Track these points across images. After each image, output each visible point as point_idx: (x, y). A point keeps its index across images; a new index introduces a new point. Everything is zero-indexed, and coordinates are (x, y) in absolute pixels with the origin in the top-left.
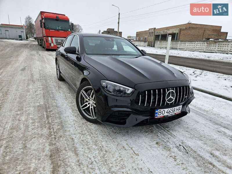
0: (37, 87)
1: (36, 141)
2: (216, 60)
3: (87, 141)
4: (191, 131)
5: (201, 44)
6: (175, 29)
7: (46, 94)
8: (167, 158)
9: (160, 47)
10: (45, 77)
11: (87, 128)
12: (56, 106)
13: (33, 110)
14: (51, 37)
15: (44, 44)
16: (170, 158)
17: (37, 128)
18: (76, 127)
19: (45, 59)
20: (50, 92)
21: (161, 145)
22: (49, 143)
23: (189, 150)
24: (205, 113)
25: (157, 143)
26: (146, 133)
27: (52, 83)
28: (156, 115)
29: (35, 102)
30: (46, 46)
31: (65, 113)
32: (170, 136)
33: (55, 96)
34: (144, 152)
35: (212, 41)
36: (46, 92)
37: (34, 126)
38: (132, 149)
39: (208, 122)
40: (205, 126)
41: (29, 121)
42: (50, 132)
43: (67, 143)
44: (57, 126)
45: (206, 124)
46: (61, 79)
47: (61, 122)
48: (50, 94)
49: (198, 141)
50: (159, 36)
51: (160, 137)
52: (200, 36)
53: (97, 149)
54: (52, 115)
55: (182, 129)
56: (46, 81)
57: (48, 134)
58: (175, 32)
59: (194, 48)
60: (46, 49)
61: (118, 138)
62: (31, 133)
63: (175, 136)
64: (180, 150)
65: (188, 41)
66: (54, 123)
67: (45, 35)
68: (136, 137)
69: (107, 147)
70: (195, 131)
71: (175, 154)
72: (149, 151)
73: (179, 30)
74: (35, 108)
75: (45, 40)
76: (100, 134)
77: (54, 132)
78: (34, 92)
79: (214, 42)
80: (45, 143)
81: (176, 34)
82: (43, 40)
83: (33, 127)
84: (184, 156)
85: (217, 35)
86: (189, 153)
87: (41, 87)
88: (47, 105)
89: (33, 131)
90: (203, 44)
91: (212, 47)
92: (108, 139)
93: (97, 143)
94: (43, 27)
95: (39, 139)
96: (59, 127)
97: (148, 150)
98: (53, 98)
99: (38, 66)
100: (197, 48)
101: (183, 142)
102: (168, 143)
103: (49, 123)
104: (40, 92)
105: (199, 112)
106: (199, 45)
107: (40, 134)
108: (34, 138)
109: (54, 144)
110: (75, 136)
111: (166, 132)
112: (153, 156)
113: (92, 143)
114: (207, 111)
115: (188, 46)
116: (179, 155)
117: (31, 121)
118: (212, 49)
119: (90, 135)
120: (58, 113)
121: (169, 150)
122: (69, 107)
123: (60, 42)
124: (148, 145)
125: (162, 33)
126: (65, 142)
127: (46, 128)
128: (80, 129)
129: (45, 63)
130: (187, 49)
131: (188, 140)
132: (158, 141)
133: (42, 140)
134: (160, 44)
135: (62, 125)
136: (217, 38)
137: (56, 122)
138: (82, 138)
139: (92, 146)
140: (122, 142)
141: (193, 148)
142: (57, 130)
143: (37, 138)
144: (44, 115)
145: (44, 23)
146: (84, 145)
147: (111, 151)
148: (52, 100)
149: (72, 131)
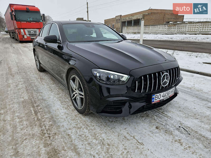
0: (17, 80)
1: (28, 143)
2: (179, 41)
3: (85, 136)
4: (184, 110)
5: (162, 27)
6: (139, 15)
7: (28, 87)
8: (172, 143)
9: (127, 33)
10: (24, 69)
11: (81, 121)
12: (43, 99)
13: (18, 106)
14: (24, 29)
15: (16, 36)
16: (176, 142)
17: (27, 127)
18: (69, 120)
19: (20, 51)
20: (33, 84)
21: (162, 129)
22: (44, 144)
23: (190, 131)
24: (189, 91)
25: (157, 128)
26: (142, 118)
27: (33, 75)
28: (153, 100)
29: (18, 98)
30: (19, 38)
31: (54, 106)
32: (166, 118)
33: (39, 89)
34: (147, 140)
35: (171, 23)
36: (28, 86)
37: (22, 125)
38: (134, 138)
39: (196, 99)
40: (194, 103)
41: (15, 120)
42: (42, 130)
43: (64, 141)
44: (49, 122)
45: (195, 101)
46: (42, 70)
47: (52, 117)
48: (33, 87)
49: (194, 120)
50: (125, 22)
51: (158, 121)
52: (161, 20)
53: (98, 143)
54: (40, 111)
55: (175, 109)
56: (26, 73)
57: (40, 133)
58: (139, 18)
59: (157, 32)
60: (20, 41)
61: (116, 127)
62: (20, 135)
63: (171, 117)
64: (182, 133)
65: (152, 25)
66: (44, 119)
67: (17, 27)
68: (134, 123)
69: (108, 139)
70: (187, 109)
71: (179, 138)
72: (152, 138)
73: (142, 16)
74: (19, 104)
75: (17, 32)
76: (97, 125)
77: (47, 129)
78: (16, 86)
79: (173, 25)
80: (39, 145)
81: (140, 19)
82: (15, 32)
83: (22, 127)
84: (187, 139)
85: (175, 18)
86: (191, 134)
87: (22, 80)
88: (32, 99)
89: (23, 132)
90: (164, 27)
91: (172, 29)
92: (106, 130)
93: (97, 136)
94: (14, 20)
95: (31, 140)
96: (50, 123)
97: (151, 136)
98: (38, 91)
99: (15, 59)
100: (160, 31)
101: (181, 123)
102: (167, 125)
103: (38, 120)
104: (22, 85)
105: (183, 90)
106: (161, 28)
107: (31, 134)
108: (26, 139)
109: (50, 144)
110: (70, 131)
111: (162, 114)
112: (158, 143)
113: (90, 137)
114: (190, 88)
115: (152, 30)
116: (182, 137)
117: (18, 120)
118: (172, 31)
119: (87, 128)
120: (46, 107)
121: (172, 134)
122: (57, 99)
123: (33, 33)
124: (149, 132)
125: (128, 19)
126: (62, 140)
127: (37, 126)
128: (74, 122)
129: (21, 55)
130: (151, 32)
131: (185, 120)
132: (157, 125)
133: (34, 141)
134: (127, 29)
135: (53, 119)
136: (175, 21)
137: (46, 118)
138: (78, 133)
139: (92, 141)
140: (122, 132)
141: (193, 129)
142: (49, 127)
143: (29, 139)
144: (31, 111)
145: (15, 16)
146: (83, 141)
147: (114, 143)
148: (37, 93)
149: (66, 126)
